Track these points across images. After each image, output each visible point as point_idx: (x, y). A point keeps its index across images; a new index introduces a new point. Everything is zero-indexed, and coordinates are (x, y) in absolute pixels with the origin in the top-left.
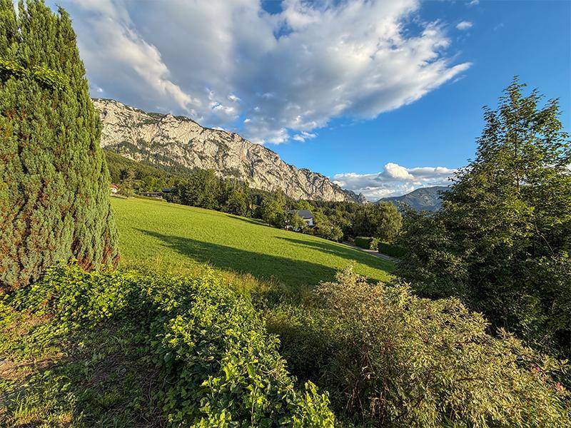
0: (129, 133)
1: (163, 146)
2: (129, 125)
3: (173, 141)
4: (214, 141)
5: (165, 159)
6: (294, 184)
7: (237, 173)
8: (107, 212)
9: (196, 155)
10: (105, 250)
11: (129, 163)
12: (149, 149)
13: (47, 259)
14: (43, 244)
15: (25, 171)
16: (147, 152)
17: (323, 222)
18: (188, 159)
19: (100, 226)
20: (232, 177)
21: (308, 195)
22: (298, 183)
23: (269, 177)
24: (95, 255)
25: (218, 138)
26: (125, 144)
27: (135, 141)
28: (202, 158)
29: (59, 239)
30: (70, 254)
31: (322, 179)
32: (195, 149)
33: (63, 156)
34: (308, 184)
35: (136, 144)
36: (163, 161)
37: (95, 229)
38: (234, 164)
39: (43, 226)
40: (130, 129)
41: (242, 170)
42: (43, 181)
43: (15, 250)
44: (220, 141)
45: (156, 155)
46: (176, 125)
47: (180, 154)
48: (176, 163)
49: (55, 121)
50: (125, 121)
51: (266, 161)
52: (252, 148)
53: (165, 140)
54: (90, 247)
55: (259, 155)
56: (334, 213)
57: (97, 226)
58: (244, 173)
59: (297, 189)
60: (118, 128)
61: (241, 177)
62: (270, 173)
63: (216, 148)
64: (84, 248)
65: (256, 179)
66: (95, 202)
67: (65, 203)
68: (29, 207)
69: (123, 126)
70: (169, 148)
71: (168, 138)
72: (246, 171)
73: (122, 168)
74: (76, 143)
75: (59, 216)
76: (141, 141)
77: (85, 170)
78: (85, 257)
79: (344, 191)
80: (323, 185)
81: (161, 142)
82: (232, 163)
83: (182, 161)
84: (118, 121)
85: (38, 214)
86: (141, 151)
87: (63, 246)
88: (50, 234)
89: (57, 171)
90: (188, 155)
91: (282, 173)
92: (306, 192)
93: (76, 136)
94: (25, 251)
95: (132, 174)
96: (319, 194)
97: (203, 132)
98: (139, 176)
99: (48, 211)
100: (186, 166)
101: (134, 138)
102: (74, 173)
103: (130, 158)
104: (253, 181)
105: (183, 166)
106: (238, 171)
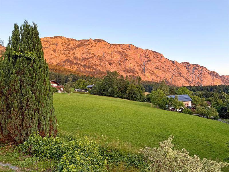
0: (69, 54)
1: (87, 59)
2: (69, 49)
3: (93, 56)
4: (117, 52)
5: (89, 67)
6: (177, 75)
7: (133, 71)
8: (51, 109)
9: (107, 63)
10: (50, 127)
11: (70, 72)
12: (80, 62)
13: (29, 131)
14: (28, 125)
15: (22, 95)
16: (79, 64)
17: (201, 103)
18: (102, 66)
19: (48, 116)
20: (131, 74)
21: (189, 82)
22: (180, 74)
23: (157, 72)
24: (46, 130)
25: (120, 50)
26: (67, 60)
27: (73, 58)
28: (110, 64)
29: (33, 123)
30: (37, 129)
31: (200, 69)
32: (106, 59)
33: (34, 87)
34: (189, 73)
35: (73, 60)
36: (88, 68)
37: (46, 118)
38: (131, 65)
39: (28, 118)
40: (70, 51)
41: (137, 69)
42: (28, 99)
43: (19, 128)
44: (121, 51)
45: (84, 65)
46: (94, 45)
47: (98, 63)
48: (96, 69)
49: (32, 73)
50: (67, 47)
51: (154, 60)
52: (143, 53)
53: (88, 55)
54: (44, 126)
55: (148, 56)
56: (212, 95)
57: (47, 117)
58: (138, 71)
59: (180, 78)
60: (63, 52)
61: (137, 74)
62: (157, 68)
63: (119, 56)
64: (42, 127)
65: (147, 74)
66: (46, 105)
67: (35, 107)
68: (23, 110)
69: (66, 50)
70: (91, 60)
71: (90, 54)
72: (139, 69)
73: (66, 75)
74: (39, 80)
75: (33, 113)
76: (75, 58)
77: (42, 92)
78: (42, 131)
79: (221, 76)
80: (201, 73)
81: (87, 57)
82: (130, 65)
83: (98, 67)
84: (63, 48)
85: (26, 112)
86: (76, 64)
87: (35, 126)
88: (30, 121)
89: (33, 94)
90: (102, 63)
91: (166, 68)
92: (187, 80)
93: (39, 77)
94: (22, 128)
95: (71, 79)
96: (198, 80)
97: (110, 47)
98: (74, 80)
99: (29, 111)
100: (101, 70)
101: (72, 57)
102: (38, 94)
103: (70, 68)
104: (145, 75)
105: (100, 70)
106: (134, 70)
